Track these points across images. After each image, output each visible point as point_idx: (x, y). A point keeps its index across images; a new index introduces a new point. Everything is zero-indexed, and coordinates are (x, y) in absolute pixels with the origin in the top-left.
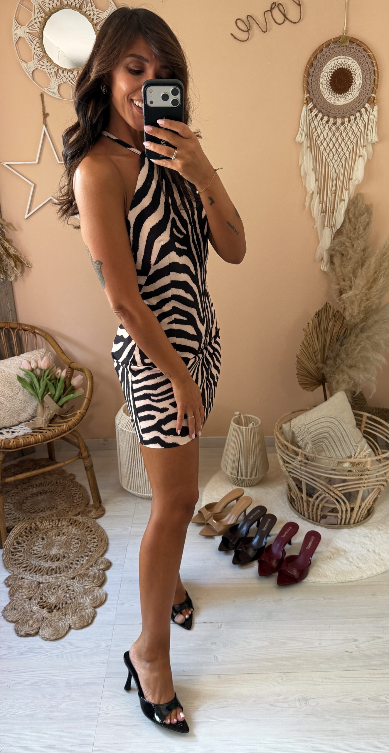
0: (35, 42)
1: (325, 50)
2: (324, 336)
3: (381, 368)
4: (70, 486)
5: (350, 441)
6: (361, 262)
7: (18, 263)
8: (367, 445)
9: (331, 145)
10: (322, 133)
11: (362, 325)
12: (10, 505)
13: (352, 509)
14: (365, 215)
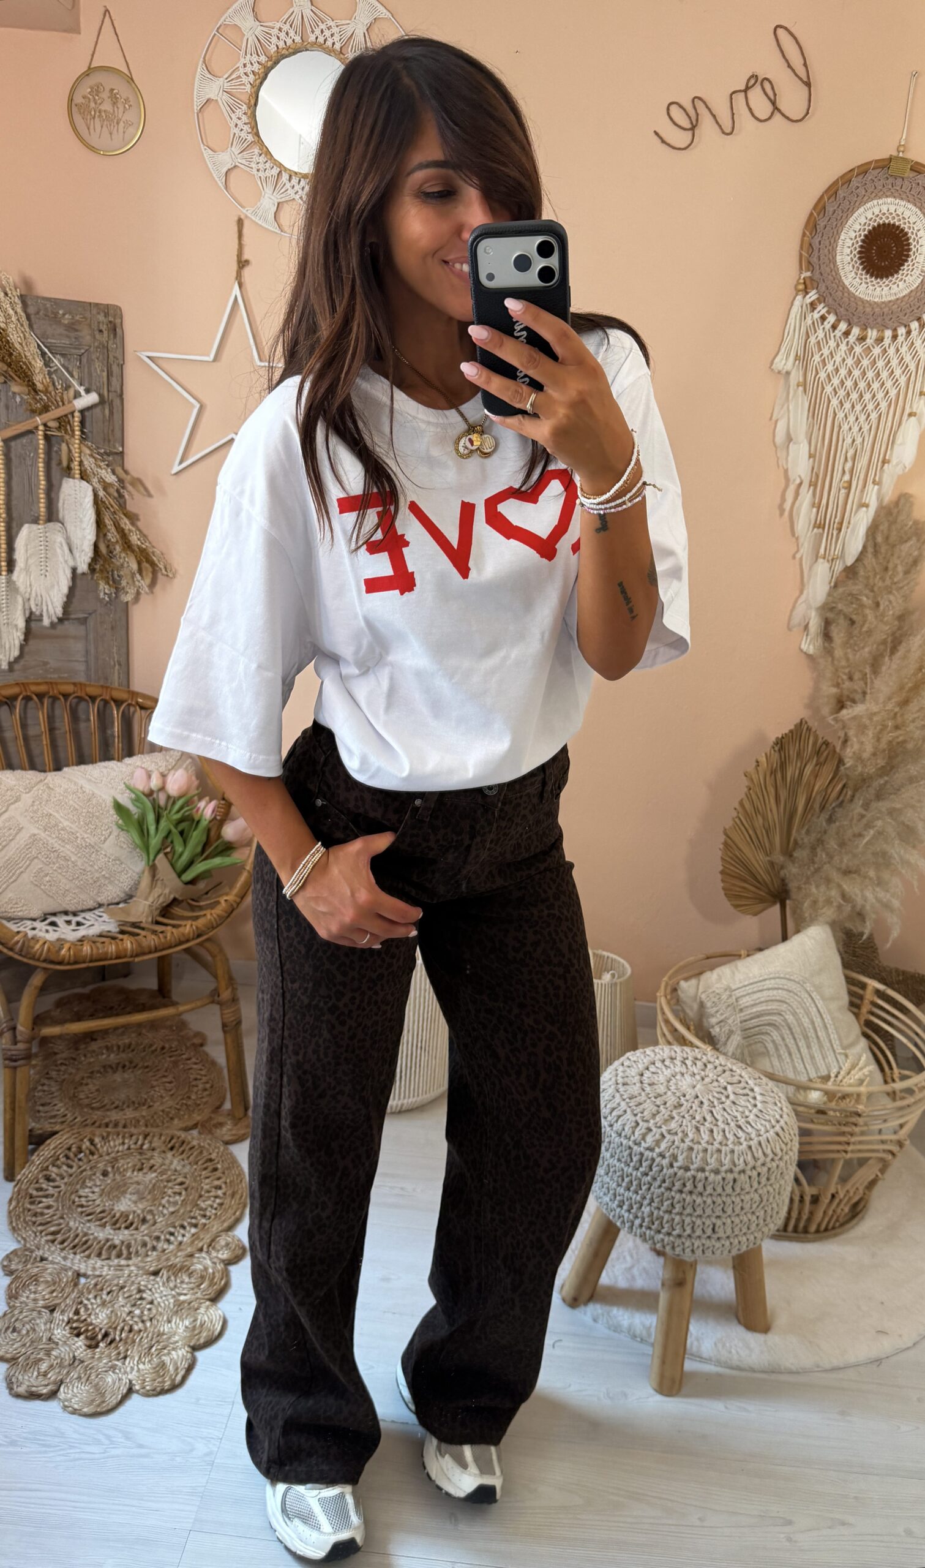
0: (239, 113)
1: (855, 182)
2: (793, 794)
3: (915, 884)
4: (189, 1059)
5: (830, 1041)
6: (892, 642)
7: (145, 565)
8: (866, 1057)
9: (849, 383)
10: (832, 357)
11: (882, 782)
12: (53, 1083)
13: (815, 1200)
14: (912, 542)
